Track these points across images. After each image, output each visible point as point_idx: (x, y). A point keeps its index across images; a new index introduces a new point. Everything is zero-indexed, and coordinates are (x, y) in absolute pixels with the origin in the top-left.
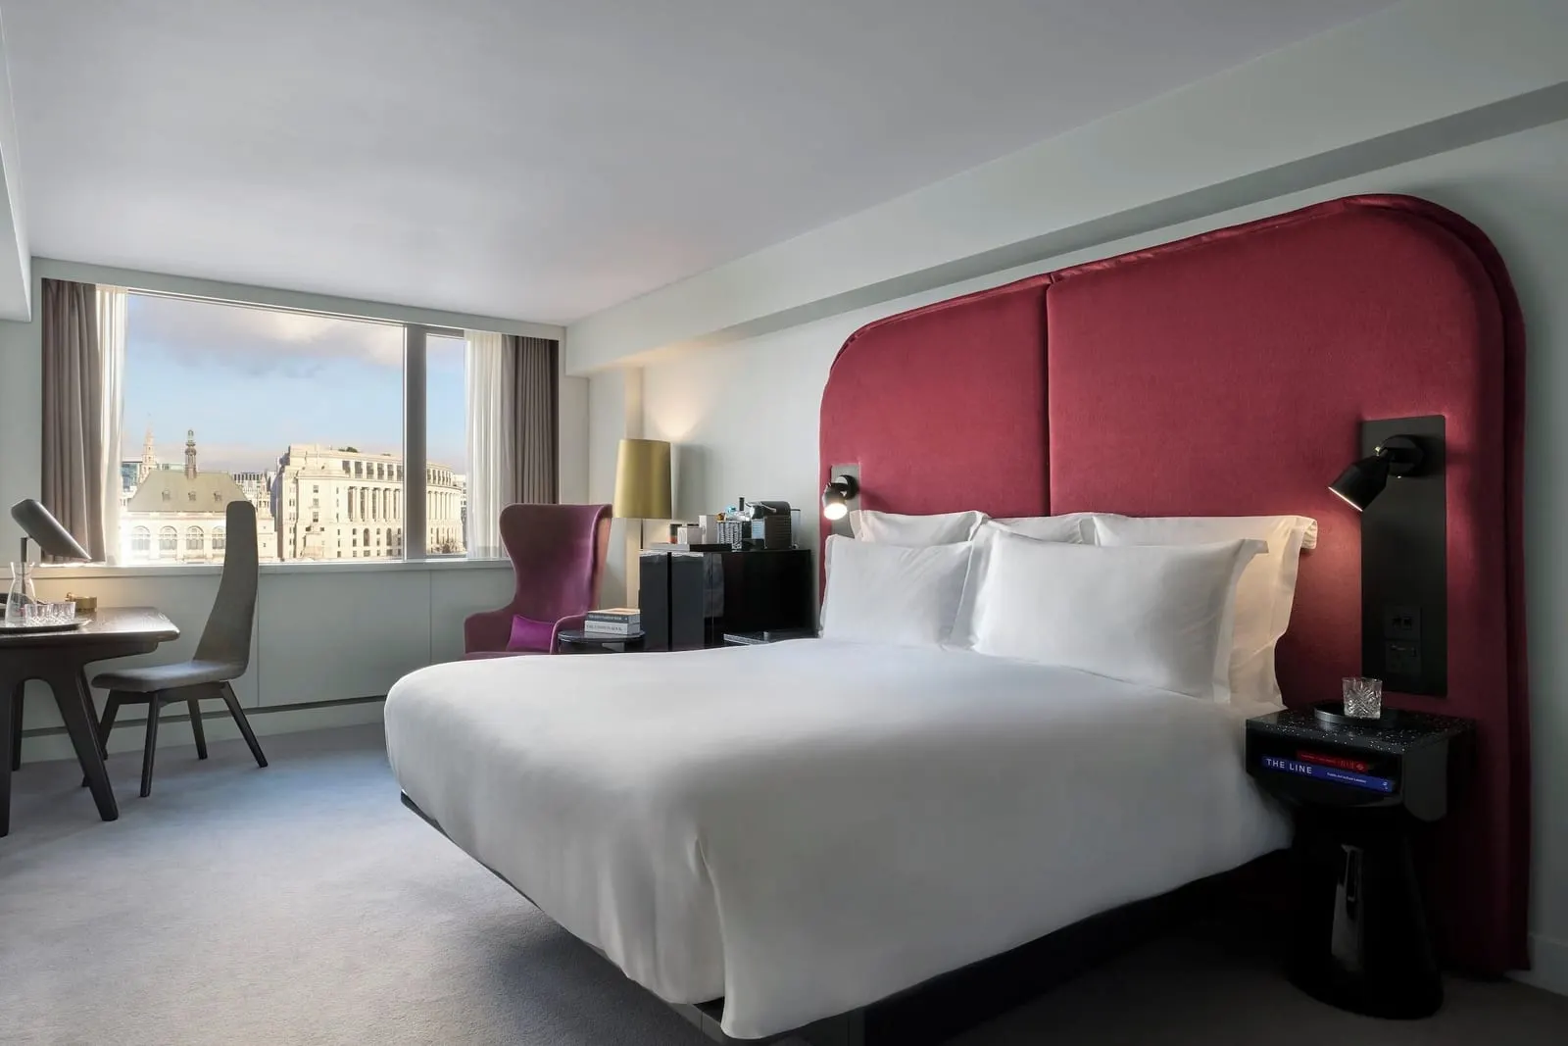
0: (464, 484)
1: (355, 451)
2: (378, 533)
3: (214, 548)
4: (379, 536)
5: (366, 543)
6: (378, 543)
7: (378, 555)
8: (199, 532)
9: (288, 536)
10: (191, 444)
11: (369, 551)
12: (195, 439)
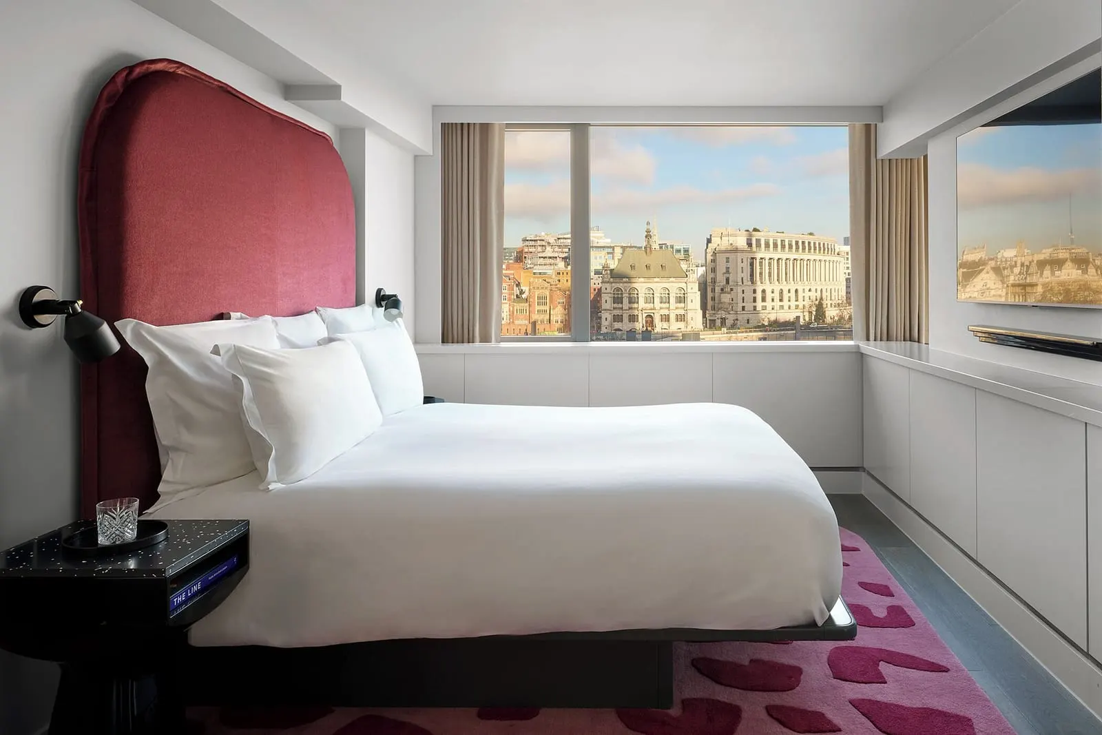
0: (847, 253)
1: (759, 231)
2: (773, 292)
3: (661, 303)
4: (773, 295)
5: (764, 299)
6: (773, 300)
7: (773, 309)
8: (652, 292)
9: (710, 295)
10: (648, 231)
11: (766, 306)
12: (650, 227)
